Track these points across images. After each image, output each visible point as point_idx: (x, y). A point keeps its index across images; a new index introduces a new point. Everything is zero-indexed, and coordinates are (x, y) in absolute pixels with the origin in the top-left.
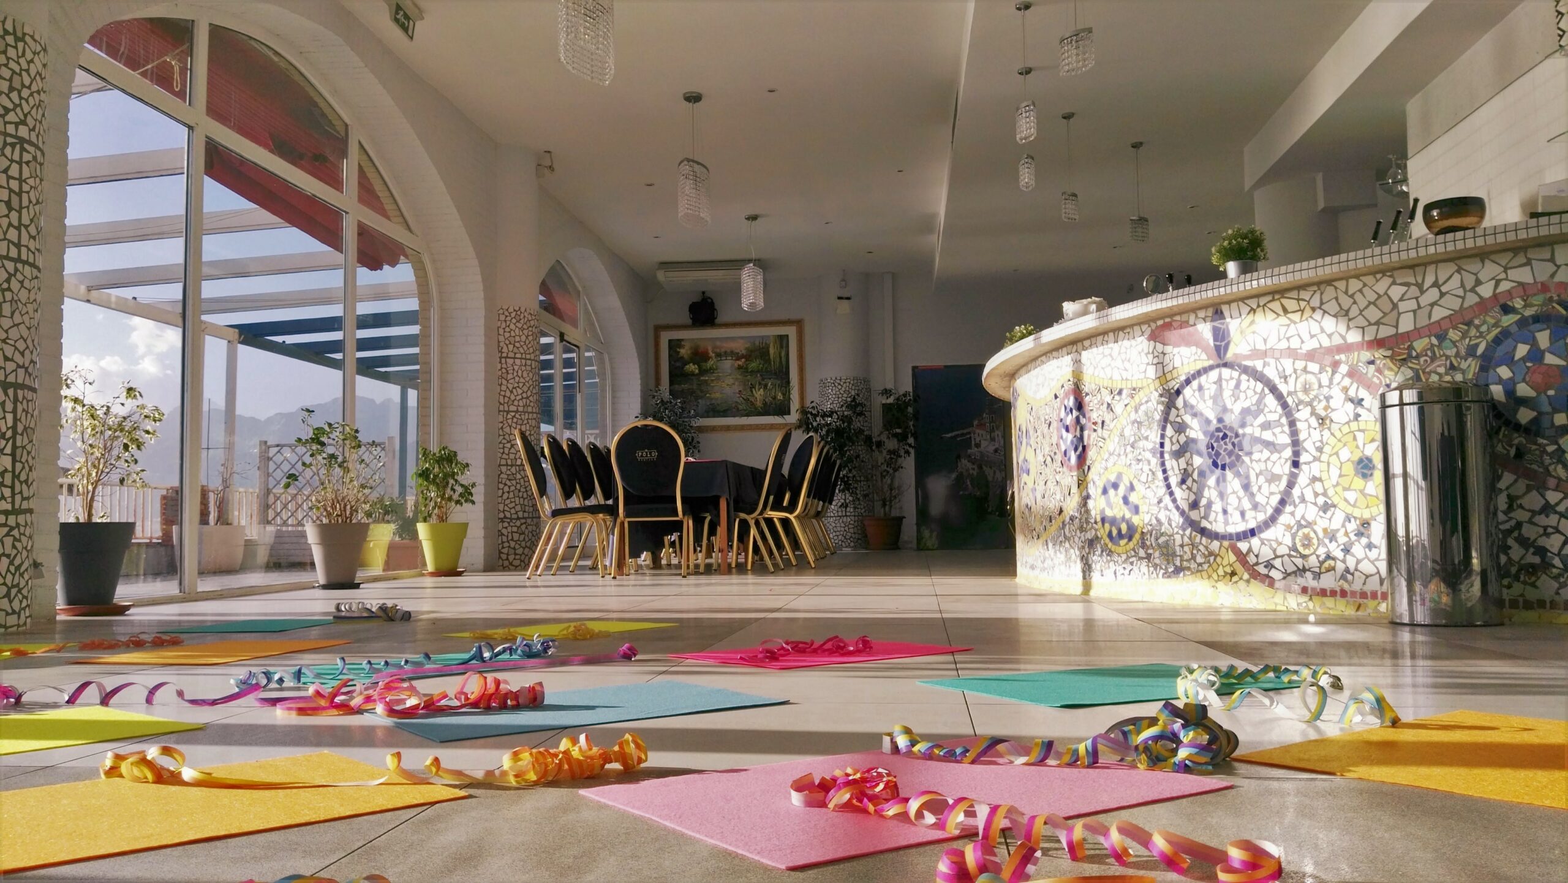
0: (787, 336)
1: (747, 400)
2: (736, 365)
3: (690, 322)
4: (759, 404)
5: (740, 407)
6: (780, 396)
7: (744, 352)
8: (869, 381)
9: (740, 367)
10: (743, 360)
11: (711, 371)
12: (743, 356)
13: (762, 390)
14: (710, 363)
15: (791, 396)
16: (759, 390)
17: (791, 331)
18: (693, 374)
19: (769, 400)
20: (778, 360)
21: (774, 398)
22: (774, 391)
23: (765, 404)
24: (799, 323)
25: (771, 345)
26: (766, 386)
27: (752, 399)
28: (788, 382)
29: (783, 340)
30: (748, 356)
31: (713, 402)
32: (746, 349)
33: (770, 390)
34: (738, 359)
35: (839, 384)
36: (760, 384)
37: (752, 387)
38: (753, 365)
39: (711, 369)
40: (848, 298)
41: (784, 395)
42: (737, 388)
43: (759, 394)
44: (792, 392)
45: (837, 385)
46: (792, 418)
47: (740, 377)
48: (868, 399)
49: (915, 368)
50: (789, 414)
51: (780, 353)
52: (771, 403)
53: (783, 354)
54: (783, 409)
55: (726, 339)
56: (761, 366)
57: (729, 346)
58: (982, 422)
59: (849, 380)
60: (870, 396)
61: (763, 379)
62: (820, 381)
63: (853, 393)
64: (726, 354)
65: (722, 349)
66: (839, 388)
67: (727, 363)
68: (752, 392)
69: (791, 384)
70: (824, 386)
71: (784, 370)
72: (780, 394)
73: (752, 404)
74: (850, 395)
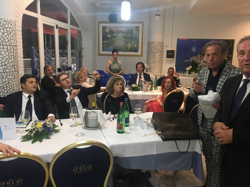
0: (139, 27)
1: (125, 47)
2: (123, 36)
3: (109, 21)
4: (129, 48)
5: (123, 49)
6: (136, 46)
8: (163, 43)
9: (124, 36)
10: (125, 34)
11: (115, 37)
13: (130, 44)
14: (115, 35)
15: (139, 46)
16: (129, 44)
17: (140, 25)
18: (110, 38)
19: (132, 47)
20: (136, 34)
21: (134, 46)
22: (134, 44)
23: (131, 48)
24: (143, 23)
25: (134, 30)
26: (131, 43)
27: (127, 46)
29: (137, 28)
30: (127, 33)
31: (116, 47)
32: (126, 30)
34: (123, 34)
35: (154, 43)
36: (130, 42)
37: (127, 43)
38: (128, 36)
39: (115, 36)
40: (159, 15)
41: (137, 45)
42: (123, 43)
43: (129, 45)
45: (153, 44)
46: (139, 53)
47: (124, 39)
48: (163, 49)
49: (178, 39)
50: (138, 52)
51: (136, 33)
52: (133, 48)
53: (137, 33)
54: (136, 50)
55: (120, 27)
56: (130, 36)
57: (121, 29)
58: (197, 57)
59: (157, 42)
60: (163, 47)
61: (131, 40)
62: (148, 42)
63: (158, 46)
64: (120, 32)
65: (119, 30)
66: (154, 44)
67: (120, 35)
68: (127, 44)
69: (139, 43)
70: (149, 43)
71: (137, 38)
72: (136, 45)
73: (127, 48)
74: (157, 47)
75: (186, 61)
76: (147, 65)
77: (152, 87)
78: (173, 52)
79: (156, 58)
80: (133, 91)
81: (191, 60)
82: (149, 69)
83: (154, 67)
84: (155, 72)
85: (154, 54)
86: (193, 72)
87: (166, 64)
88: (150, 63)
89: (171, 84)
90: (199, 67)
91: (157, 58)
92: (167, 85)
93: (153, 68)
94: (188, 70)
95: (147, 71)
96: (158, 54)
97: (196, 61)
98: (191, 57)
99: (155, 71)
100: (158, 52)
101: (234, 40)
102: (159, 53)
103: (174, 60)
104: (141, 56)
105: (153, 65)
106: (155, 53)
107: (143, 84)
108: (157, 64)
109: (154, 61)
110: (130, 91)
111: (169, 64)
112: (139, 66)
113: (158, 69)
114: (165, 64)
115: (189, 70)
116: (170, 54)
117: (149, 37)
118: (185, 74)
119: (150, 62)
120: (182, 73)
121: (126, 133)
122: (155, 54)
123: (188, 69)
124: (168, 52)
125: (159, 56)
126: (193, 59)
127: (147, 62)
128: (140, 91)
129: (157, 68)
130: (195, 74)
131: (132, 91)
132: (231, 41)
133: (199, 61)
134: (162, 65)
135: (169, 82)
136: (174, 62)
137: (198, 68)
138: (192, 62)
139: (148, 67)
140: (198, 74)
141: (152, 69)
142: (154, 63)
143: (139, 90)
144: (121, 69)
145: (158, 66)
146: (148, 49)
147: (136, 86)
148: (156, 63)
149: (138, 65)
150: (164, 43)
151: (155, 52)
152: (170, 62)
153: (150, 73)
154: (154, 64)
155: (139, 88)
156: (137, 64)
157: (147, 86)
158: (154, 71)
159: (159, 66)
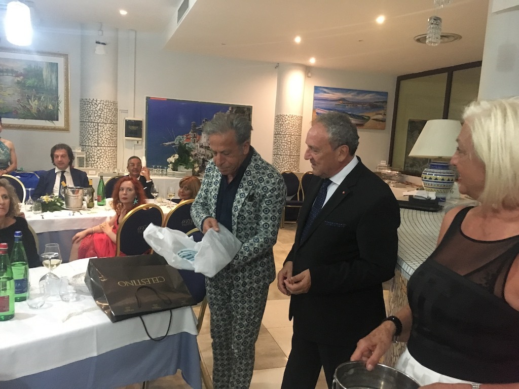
0: (57, 64)
1: (24, 107)
2: (16, 80)
4: (34, 111)
5: (19, 112)
6: (50, 107)
7: (22, 71)
8: (117, 103)
9: (18, 83)
10: (22, 77)
12: (21, 75)
13: (36, 101)
15: (59, 108)
16: (34, 101)
17: (60, 61)
19: (42, 108)
20: (50, 80)
21: (46, 108)
22: (45, 103)
23: (39, 111)
24: (66, 56)
25: (44, 70)
26: (39, 99)
27: (28, 107)
28: (58, 98)
29: (54, 67)
30: (26, 75)
32: (24, 69)
33: (43, 101)
34: (17, 76)
35: (96, 104)
36: (35, 96)
37: (29, 98)
38: (30, 82)
40: (104, 44)
41: (53, 106)
42: (17, 97)
43: (34, 104)
44: (60, 105)
45: (94, 104)
46: (60, 123)
47: (19, 90)
48: (116, 116)
49: (148, 98)
50: (57, 120)
51: (51, 76)
52: (44, 111)
53: (54, 77)
54: (53, 117)
55: (7, 60)
56: (36, 83)
57: (10, 65)
58: (189, 137)
59: (103, 102)
60: (117, 113)
61: (37, 93)
62: (82, 100)
63: (105, 111)
64: (7, 71)
65: (5, 68)
66: (96, 106)
67: (9, 79)
68: (28, 101)
69: (59, 99)
70: (84, 104)
71: (54, 88)
72: (50, 105)
73: (29, 110)
74: (103, 113)
75: (166, 144)
76: (80, 151)
77: (92, 200)
78: (138, 123)
79: (101, 136)
80: (44, 210)
81: (176, 142)
82: (86, 159)
83: (98, 155)
84: (102, 166)
85: (96, 127)
86: (182, 166)
87: (126, 149)
88: (89, 146)
89: (133, 192)
90: (192, 156)
91: (104, 136)
92: (125, 195)
93: (96, 157)
94: (171, 163)
95: (81, 165)
96: (106, 128)
97: (187, 145)
98: (176, 137)
99: (101, 164)
100: (106, 124)
101: (252, 107)
102: (108, 125)
103: (142, 141)
104: (66, 129)
105: (96, 151)
106: (100, 124)
107: (71, 193)
108: (104, 148)
109: (98, 143)
110: (38, 212)
111: (132, 149)
112: (59, 153)
113: (107, 159)
114: (124, 150)
115: (173, 162)
116: (133, 129)
117: (83, 88)
118: (165, 170)
119: (87, 144)
120: (159, 167)
121: (18, 319)
122: (99, 127)
123: (172, 159)
124: (128, 123)
125: (109, 133)
126: (180, 139)
127: (82, 145)
128: (63, 211)
129: (104, 158)
130: (186, 170)
131: (40, 211)
132: (246, 109)
133: (193, 144)
134: (116, 151)
135: (128, 188)
136: (142, 145)
137: (191, 158)
138: (179, 147)
139: (84, 156)
140: (191, 170)
141: (93, 159)
142: (98, 146)
143: (60, 208)
144: (13, 159)
145: (107, 154)
146: (82, 116)
147: (53, 200)
148: (102, 148)
149: (57, 151)
150: (119, 105)
151: (98, 123)
152: (135, 145)
153: (90, 168)
154: (99, 148)
155: (59, 204)
156: (55, 148)
157: (80, 197)
158: (98, 164)
159: (110, 154)
